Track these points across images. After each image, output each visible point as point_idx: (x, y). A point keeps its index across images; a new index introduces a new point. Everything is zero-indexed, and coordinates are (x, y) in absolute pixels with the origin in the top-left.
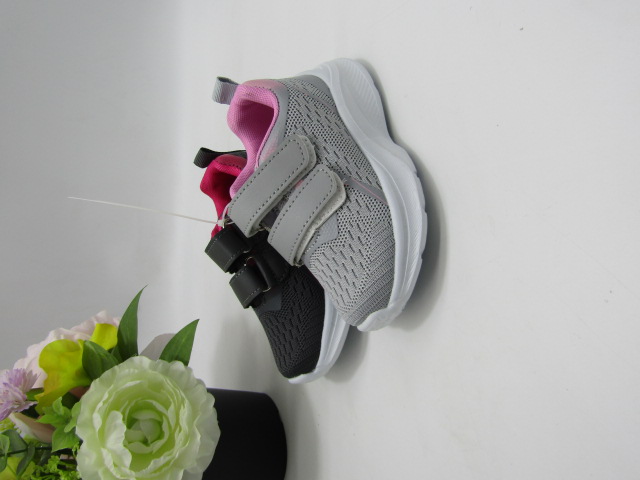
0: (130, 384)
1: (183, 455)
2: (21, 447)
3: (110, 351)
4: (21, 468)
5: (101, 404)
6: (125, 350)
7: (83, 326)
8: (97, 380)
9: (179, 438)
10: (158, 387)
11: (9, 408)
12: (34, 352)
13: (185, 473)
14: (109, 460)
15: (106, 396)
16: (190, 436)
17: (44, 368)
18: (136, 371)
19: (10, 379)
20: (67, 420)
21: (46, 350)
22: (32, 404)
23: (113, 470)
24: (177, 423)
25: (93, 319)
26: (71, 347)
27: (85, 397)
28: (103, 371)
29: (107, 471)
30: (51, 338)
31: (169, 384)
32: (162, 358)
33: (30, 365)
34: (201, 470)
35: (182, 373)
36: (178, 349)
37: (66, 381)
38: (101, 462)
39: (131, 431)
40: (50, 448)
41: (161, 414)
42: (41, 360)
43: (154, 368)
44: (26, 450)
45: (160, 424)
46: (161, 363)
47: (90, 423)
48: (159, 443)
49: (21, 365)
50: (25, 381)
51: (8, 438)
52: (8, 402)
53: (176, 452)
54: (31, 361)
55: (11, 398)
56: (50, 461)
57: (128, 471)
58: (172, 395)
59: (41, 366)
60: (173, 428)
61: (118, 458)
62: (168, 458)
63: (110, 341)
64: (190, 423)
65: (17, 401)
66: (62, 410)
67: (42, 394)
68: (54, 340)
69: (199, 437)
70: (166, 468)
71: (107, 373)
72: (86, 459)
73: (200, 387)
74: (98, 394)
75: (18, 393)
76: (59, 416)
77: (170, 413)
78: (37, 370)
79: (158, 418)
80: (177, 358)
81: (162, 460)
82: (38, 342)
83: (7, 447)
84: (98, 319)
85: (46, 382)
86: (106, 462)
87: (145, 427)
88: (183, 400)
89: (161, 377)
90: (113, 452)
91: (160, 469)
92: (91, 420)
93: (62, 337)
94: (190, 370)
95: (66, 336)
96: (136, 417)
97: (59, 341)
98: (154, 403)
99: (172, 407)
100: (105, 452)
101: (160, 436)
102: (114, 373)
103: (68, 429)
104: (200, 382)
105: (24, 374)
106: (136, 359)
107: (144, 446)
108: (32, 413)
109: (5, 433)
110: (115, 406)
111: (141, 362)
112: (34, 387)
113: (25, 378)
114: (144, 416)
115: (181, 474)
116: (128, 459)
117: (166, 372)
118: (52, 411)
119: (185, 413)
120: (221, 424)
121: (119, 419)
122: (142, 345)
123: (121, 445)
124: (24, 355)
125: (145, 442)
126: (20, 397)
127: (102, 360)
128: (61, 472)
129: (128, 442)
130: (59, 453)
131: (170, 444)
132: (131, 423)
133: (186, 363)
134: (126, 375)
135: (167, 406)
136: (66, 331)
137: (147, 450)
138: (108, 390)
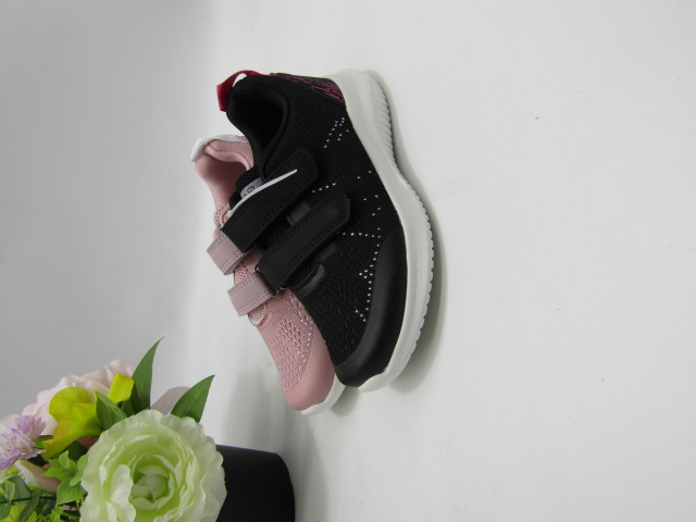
0: (139, 438)
1: (187, 514)
2: (26, 495)
3: (120, 405)
4: (23, 515)
5: (107, 457)
6: (137, 403)
7: (96, 374)
8: (108, 431)
9: (184, 496)
10: (167, 442)
11: (17, 454)
12: (45, 398)
14: (113, 514)
15: (114, 449)
16: (195, 496)
17: (54, 415)
18: (146, 425)
19: (19, 426)
20: (72, 473)
21: (57, 397)
22: (39, 452)
24: (184, 481)
25: (106, 367)
26: (84, 397)
27: (93, 449)
28: (113, 423)
30: (63, 385)
31: (178, 440)
32: (174, 412)
33: (39, 411)
35: (193, 430)
36: (190, 405)
37: (74, 429)
38: (104, 515)
40: (54, 498)
41: (167, 470)
42: (51, 407)
43: (165, 423)
44: (30, 499)
45: (166, 480)
46: (175, 418)
47: (96, 476)
48: (165, 500)
49: (30, 411)
50: (34, 429)
51: (14, 485)
52: (16, 449)
53: (181, 510)
54: (41, 408)
55: (18, 445)
56: (53, 512)
58: (180, 452)
59: (51, 413)
60: (179, 483)
61: (122, 513)
62: (171, 517)
63: (124, 394)
64: (196, 483)
65: (25, 448)
66: (68, 463)
67: (50, 441)
68: (65, 387)
69: (204, 496)
71: (117, 426)
72: (89, 512)
73: (209, 444)
74: (105, 448)
75: (23, 440)
76: (65, 470)
77: (177, 470)
78: (47, 417)
79: (165, 475)
80: (189, 414)
81: (166, 518)
82: (49, 388)
83: (13, 494)
84: (111, 369)
85: (56, 430)
86: (110, 516)
87: (151, 483)
88: (191, 456)
89: (171, 433)
90: (118, 507)
92: (97, 473)
93: (74, 385)
94: (201, 427)
95: (77, 383)
96: (143, 472)
97: (71, 388)
98: (162, 458)
99: (180, 464)
100: (109, 505)
101: (165, 494)
102: (124, 425)
103: (73, 483)
104: (210, 439)
105: (33, 420)
106: (147, 412)
107: (148, 502)
108: (39, 461)
109: (10, 479)
110: (123, 460)
111: (153, 416)
112: (42, 434)
113: (33, 426)
114: (150, 471)
116: (132, 515)
117: (177, 428)
118: (59, 465)
119: (192, 470)
120: (228, 485)
121: (126, 474)
122: (154, 399)
123: (127, 500)
124: (34, 400)
125: (150, 498)
126: (28, 444)
127: (113, 413)
129: (134, 497)
131: (174, 503)
132: (137, 477)
133: (198, 420)
134: (136, 428)
135: (174, 463)
136: (77, 378)
137: (152, 506)
138: (116, 443)
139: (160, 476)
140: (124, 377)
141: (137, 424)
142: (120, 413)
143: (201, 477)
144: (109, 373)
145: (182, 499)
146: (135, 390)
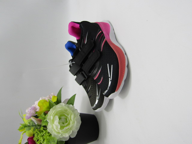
0: (59, 109)
1: (72, 127)
3: (54, 102)
4: (34, 130)
5: (52, 114)
6: (58, 102)
7: (48, 96)
8: (52, 108)
9: (71, 122)
10: (66, 110)
11: (32, 115)
13: (73, 131)
14: (55, 127)
15: (54, 112)
16: (74, 122)
18: (61, 106)
19: (31, 109)
20: (45, 119)
21: (39, 102)
23: (56, 129)
24: (71, 119)
26: (45, 101)
27: (49, 113)
29: (54, 130)
30: (41, 99)
31: (69, 110)
32: (67, 104)
33: (36, 105)
34: (76, 131)
35: (72, 107)
36: (71, 101)
37: (44, 109)
38: (53, 127)
41: (67, 117)
42: (38, 104)
43: (65, 106)
44: (35, 126)
45: (67, 119)
48: (67, 123)
49: (33, 106)
51: (31, 122)
53: (71, 126)
56: (41, 128)
57: (59, 130)
58: (69, 113)
60: (70, 119)
61: (57, 127)
62: (68, 127)
63: (55, 100)
64: (74, 119)
65: (34, 114)
66: (44, 116)
69: (76, 122)
70: (68, 130)
71: (54, 107)
72: (49, 127)
73: (76, 111)
74: (52, 112)
75: (33, 112)
76: (43, 117)
77: (69, 116)
78: (38, 107)
79: (66, 118)
80: (71, 104)
81: (67, 127)
82: (37, 101)
83: (31, 124)
84: (51, 95)
85: (40, 109)
86: (54, 127)
87: (63, 120)
88: (72, 113)
89: (67, 108)
90: (56, 125)
91: (67, 130)
92: (50, 118)
94: (74, 107)
96: (61, 117)
97: (43, 100)
98: (65, 114)
99: (69, 115)
100: (54, 125)
101: (67, 122)
102: (56, 107)
103: (45, 120)
105: (35, 107)
106: (61, 104)
108: (36, 117)
110: (56, 114)
111: (62, 104)
112: (37, 111)
113: (35, 109)
114: (63, 117)
115: (72, 131)
116: (59, 127)
117: (68, 107)
118: (42, 116)
119: (72, 116)
120: (82, 120)
121: (57, 118)
122: (62, 101)
123: (58, 123)
124: (34, 104)
125: (63, 123)
127: (53, 104)
128: (44, 130)
129: (59, 123)
130: (43, 126)
131: (69, 124)
132: (60, 119)
133: (73, 105)
134: (58, 107)
135: (68, 115)
136: (44, 97)
137: (64, 125)
138: (54, 111)
139: (65, 118)
140: (55, 96)
142: (54, 104)
143: (75, 118)
144: (51, 96)
145: (71, 123)
146: (57, 99)
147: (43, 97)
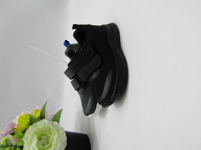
0: (41, 127)
2: (10, 145)
5: (31, 132)
6: (42, 117)
7: (31, 110)
8: (32, 126)
9: (53, 144)
10: (49, 129)
11: (7, 133)
12: (17, 117)
16: (57, 144)
18: (43, 124)
20: (22, 137)
21: (20, 117)
22: (13, 132)
25: (35, 108)
27: (27, 130)
31: (52, 128)
32: (52, 120)
33: (16, 121)
35: (57, 125)
37: (23, 126)
39: (40, 141)
40: (17, 146)
41: (49, 137)
42: (18, 120)
43: (48, 123)
44: (11, 146)
45: (48, 139)
46: (51, 122)
47: (28, 138)
48: (47, 146)
49: (14, 121)
50: (13, 125)
52: (7, 131)
53: (52, 148)
56: (17, 149)
58: (53, 132)
60: (52, 140)
61: (34, 149)
63: (38, 115)
64: (57, 140)
66: (21, 134)
67: (16, 129)
68: (23, 114)
69: (59, 144)
71: (35, 124)
73: (62, 129)
74: (31, 130)
75: (10, 129)
76: (19, 135)
78: (17, 123)
80: (56, 121)
82: (19, 115)
83: (5, 144)
87: (44, 141)
88: (56, 133)
89: (50, 126)
90: (33, 147)
94: (59, 124)
95: (26, 113)
96: (42, 137)
97: (24, 114)
98: (47, 133)
99: (52, 135)
101: (48, 144)
103: (21, 140)
105: (13, 123)
106: (44, 120)
107: (43, 146)
108: (13, 134)
109: (6, 140)
110: (36, 134)
114: (44, 137)
117: (52, 125)
119: (56, 136)
120: (67, 142)
123: (35, 145)
127: (35, 120)
130: (19, 147)
131: (50, 146)
132: (40, 139)
133: (58, 122)
134: (41, 125)
135: (51, 134)
137: (44, 147)
138: (34, 129)
139: (46, 138)
141: (40, 123)
147: (26, 111)
